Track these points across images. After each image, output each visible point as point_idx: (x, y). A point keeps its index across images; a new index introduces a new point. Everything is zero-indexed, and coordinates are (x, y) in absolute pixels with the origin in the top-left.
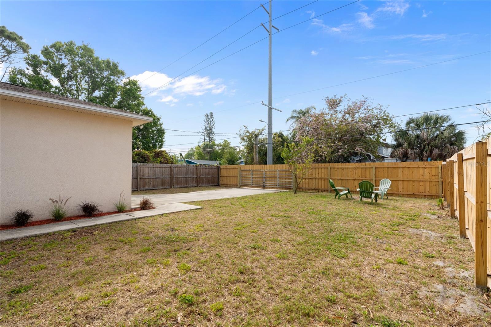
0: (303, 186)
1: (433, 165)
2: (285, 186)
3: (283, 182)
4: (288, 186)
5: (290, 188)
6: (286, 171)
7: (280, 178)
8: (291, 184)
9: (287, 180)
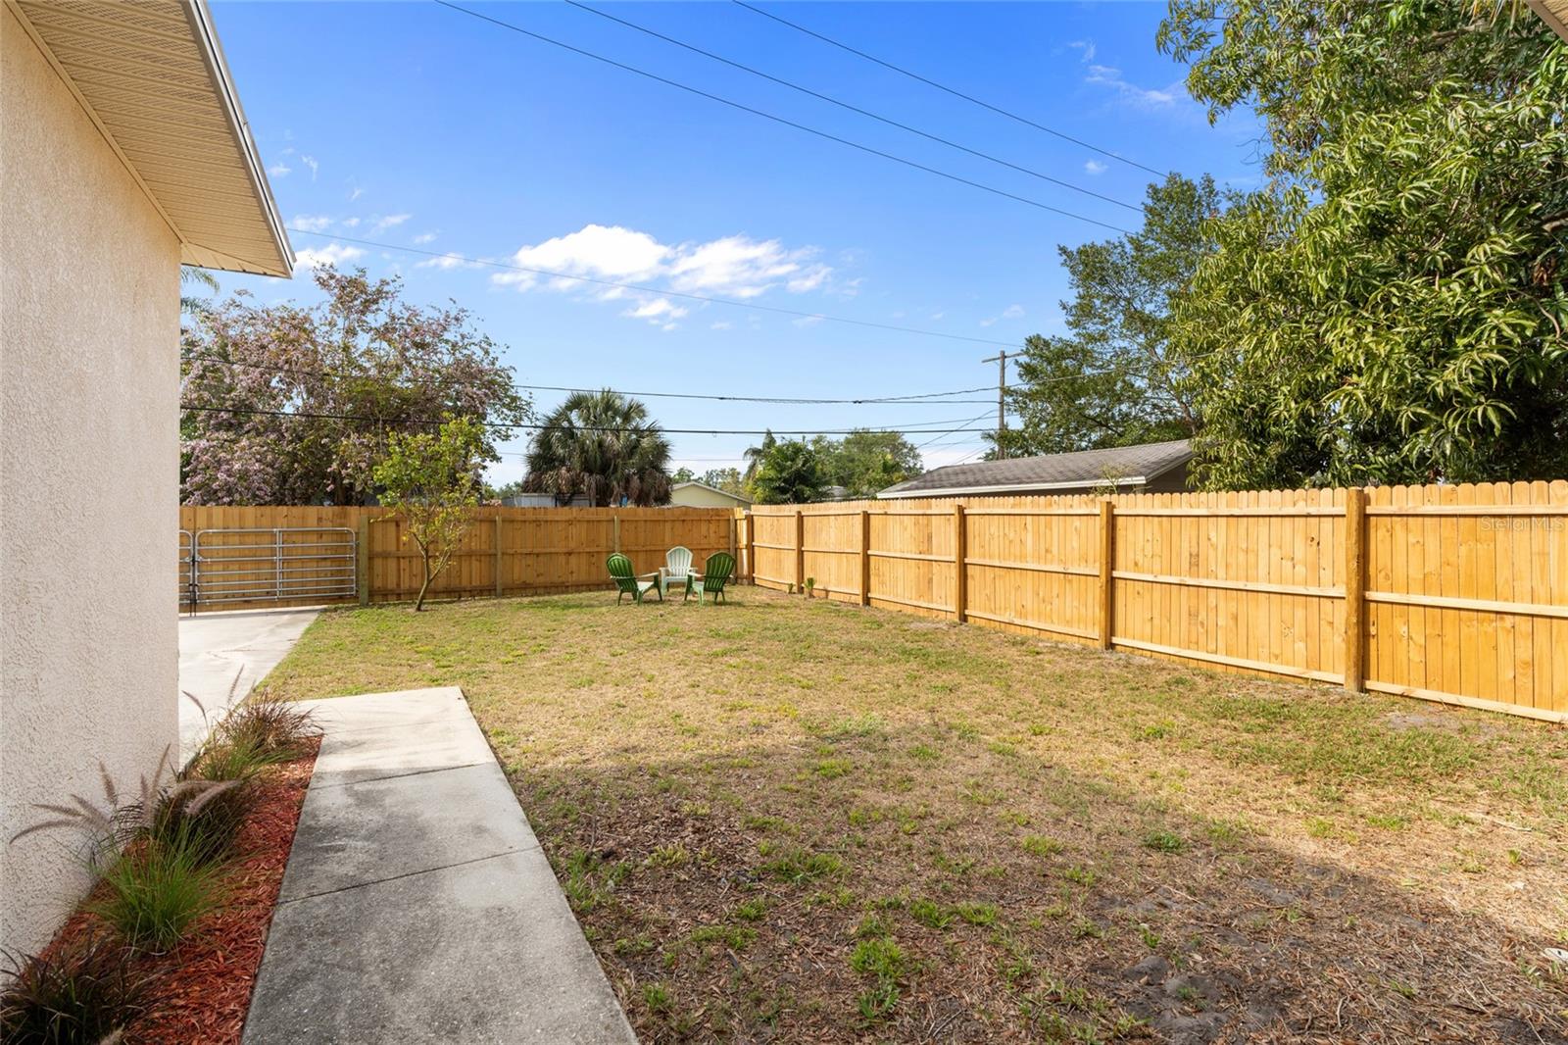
0: (398, 585)
1: (722, 517)
2: (317, 591)
3: (303, 574)
4: (331, 590)
5: (341, 597)
6: (320, 534)
7: (288, 561)
8: (342, 582)
9: (328, 567)
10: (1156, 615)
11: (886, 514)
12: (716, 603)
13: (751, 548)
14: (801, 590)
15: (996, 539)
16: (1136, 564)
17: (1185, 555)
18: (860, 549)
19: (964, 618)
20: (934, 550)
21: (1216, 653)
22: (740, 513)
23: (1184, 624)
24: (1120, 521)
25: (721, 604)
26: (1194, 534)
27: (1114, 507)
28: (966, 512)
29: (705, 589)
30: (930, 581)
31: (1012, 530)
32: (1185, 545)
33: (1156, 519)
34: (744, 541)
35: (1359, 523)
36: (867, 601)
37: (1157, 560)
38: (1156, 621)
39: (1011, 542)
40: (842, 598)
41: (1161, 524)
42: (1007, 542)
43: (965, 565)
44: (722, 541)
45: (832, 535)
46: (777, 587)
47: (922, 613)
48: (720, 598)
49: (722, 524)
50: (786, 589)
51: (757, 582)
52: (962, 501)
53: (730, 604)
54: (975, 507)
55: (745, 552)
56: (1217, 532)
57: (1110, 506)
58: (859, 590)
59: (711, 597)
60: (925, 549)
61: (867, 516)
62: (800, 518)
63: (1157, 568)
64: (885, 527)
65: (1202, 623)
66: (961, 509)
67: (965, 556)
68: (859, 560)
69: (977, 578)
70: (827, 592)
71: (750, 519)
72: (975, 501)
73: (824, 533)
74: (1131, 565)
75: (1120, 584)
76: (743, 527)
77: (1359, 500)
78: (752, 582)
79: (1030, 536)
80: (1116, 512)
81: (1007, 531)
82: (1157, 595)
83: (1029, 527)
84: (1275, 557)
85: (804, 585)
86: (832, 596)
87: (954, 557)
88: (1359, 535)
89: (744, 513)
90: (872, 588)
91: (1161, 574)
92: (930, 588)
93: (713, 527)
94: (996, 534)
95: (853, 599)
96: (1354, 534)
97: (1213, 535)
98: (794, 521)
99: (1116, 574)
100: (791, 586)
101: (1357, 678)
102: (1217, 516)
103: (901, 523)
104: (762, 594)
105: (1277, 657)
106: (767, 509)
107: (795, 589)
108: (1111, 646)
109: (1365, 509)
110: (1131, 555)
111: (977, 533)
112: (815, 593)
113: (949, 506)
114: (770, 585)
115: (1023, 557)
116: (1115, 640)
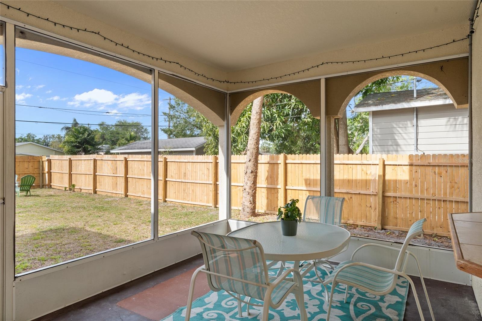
1: (36, 159)
10: (176, 192)
11: (102, 160)
12: (26, 196)
13: (50, 173)
14: (70, 189)
15: (136, 169)
16: (172, 176)
17: (183, 173)
18: (92, 173)
19: (127, 196)
20: (118, 173)
21: (189, 201)
22: (45, 158)
23: (182, 194)
24: (168, 163)
25: (29, 196)
26: (185, 167)
27: (167, 159)
28: (128, 160)
29: (20, 190)
30: (117, 184)
31: (141, 166)
32: (183, 170)
33: (176, 163)
34: (46, 170)
35: (215, 165)
36: (95, 192)
37: (177, 174)
38: (176, 193)
39: (140, 170)
40: (86, 191)
41: (178, 164)
42: (139, 170)
43: (127, 178)
44: (36, 170)
45: (83, 167)
46: (61, 188)
47: (114, 195)
48: (29, 194)
49: (36, 163)
50: (64, 189)
51: (52, 187)
52: (126, 156)
53: (32, 196)
54: (130, 158)
55: (47, 175)
56: (189, 166)
57: (165, 159)
58: (92, 188)
59: (24, 193)
60: (115, 172)
61: (95, 161)
62: (70, 161)
63: (177, 177)
64: (102, 165)
65: (186, 193)
66: (126, 159)
67: (127, 175)
68: (92, 177)
69: (131, 181)
70: (81, 189)
71: (49, 161)
72: (130, 156)
73: (80, 167)
74: (171, 176)
75: (168, 182)
76: (46, 165)
77: (215, 159)
78: (50, 187)
79: (146, 168)
80: (167, 160)
81: (139, 166)
82: (177, 185)
83: (145, 165)
84: (201, 174)
85: (72, 187)
86: (83, 191)
87: (123, 175)
88: (215, 167)
89: (47, 158)
90: (97, 187)
91: (178, 179)
92: (117, 186)
93: (31, 164)
94: (136, 167)
95: (90, 191)
96: (214, 167)
97: (189, 168)
98: (68, 162)
99: (167, 179)
100: (66, 188)
101: (215, 204)
102: (190, 162)
103: (107, 163)
104: (52, 191)
105: (201, 201)
106: (57, 157)
107: (68, 189)
108: (166, 201)
109: (216, 161)
110: (171, 174)
111: (131, 167)
112: (75, 190)
113: (122, 157)
114: (58, 188)
115: (143, 175)
116: (167, 199)
